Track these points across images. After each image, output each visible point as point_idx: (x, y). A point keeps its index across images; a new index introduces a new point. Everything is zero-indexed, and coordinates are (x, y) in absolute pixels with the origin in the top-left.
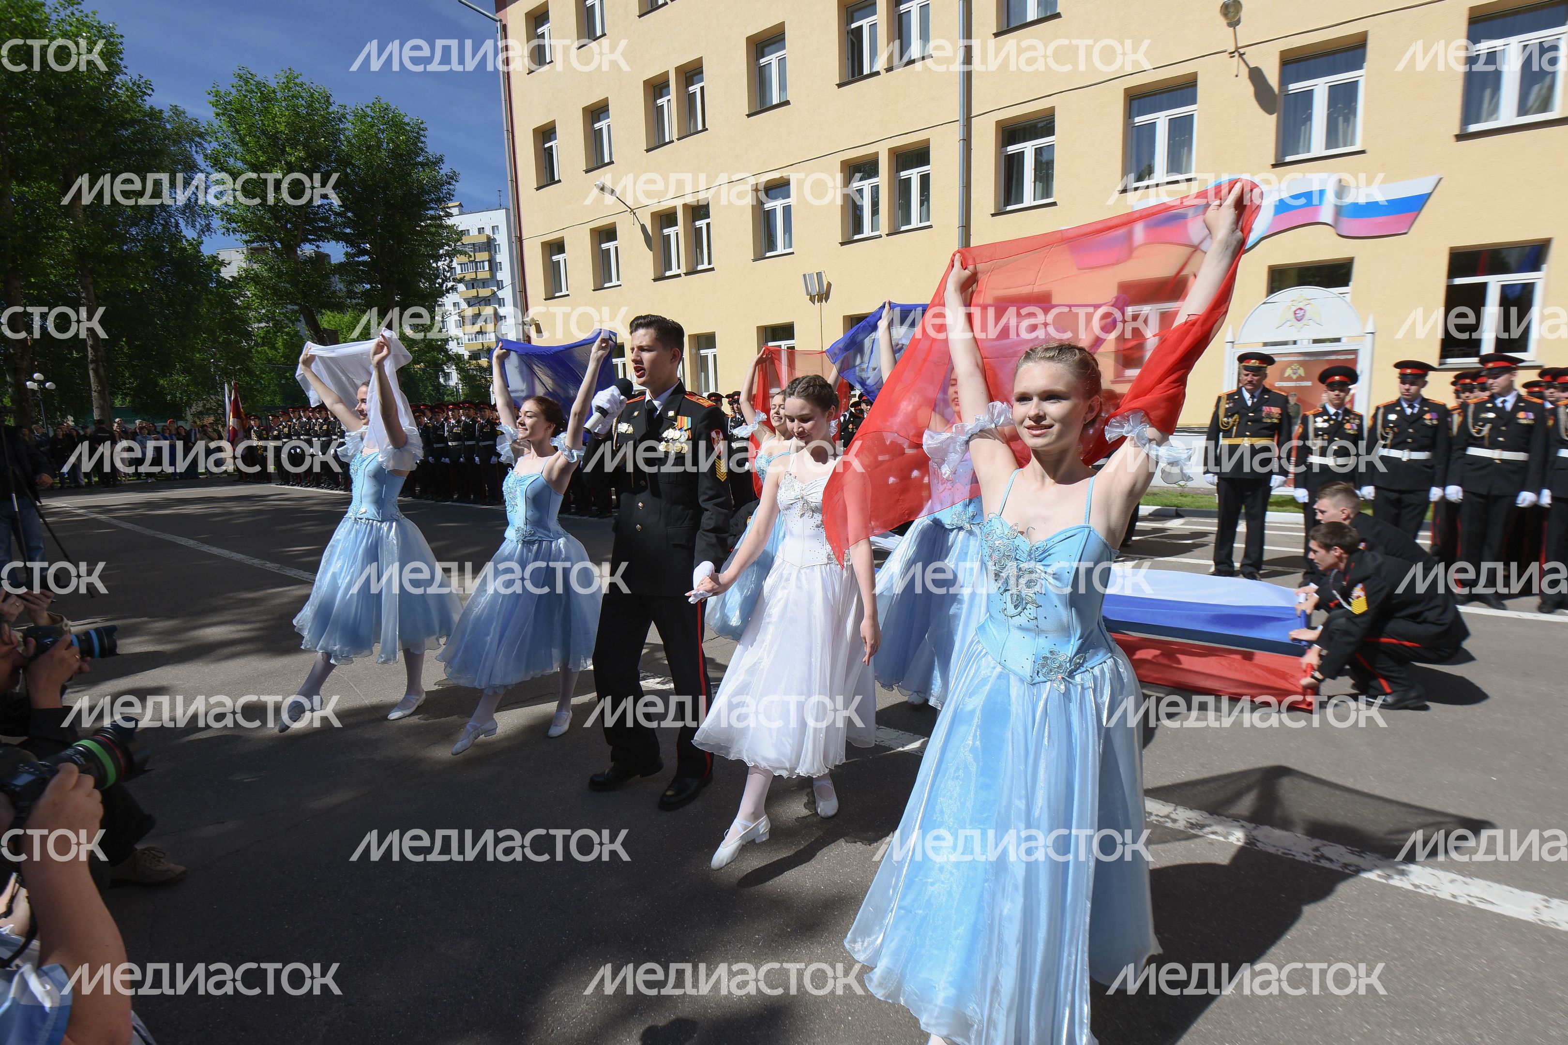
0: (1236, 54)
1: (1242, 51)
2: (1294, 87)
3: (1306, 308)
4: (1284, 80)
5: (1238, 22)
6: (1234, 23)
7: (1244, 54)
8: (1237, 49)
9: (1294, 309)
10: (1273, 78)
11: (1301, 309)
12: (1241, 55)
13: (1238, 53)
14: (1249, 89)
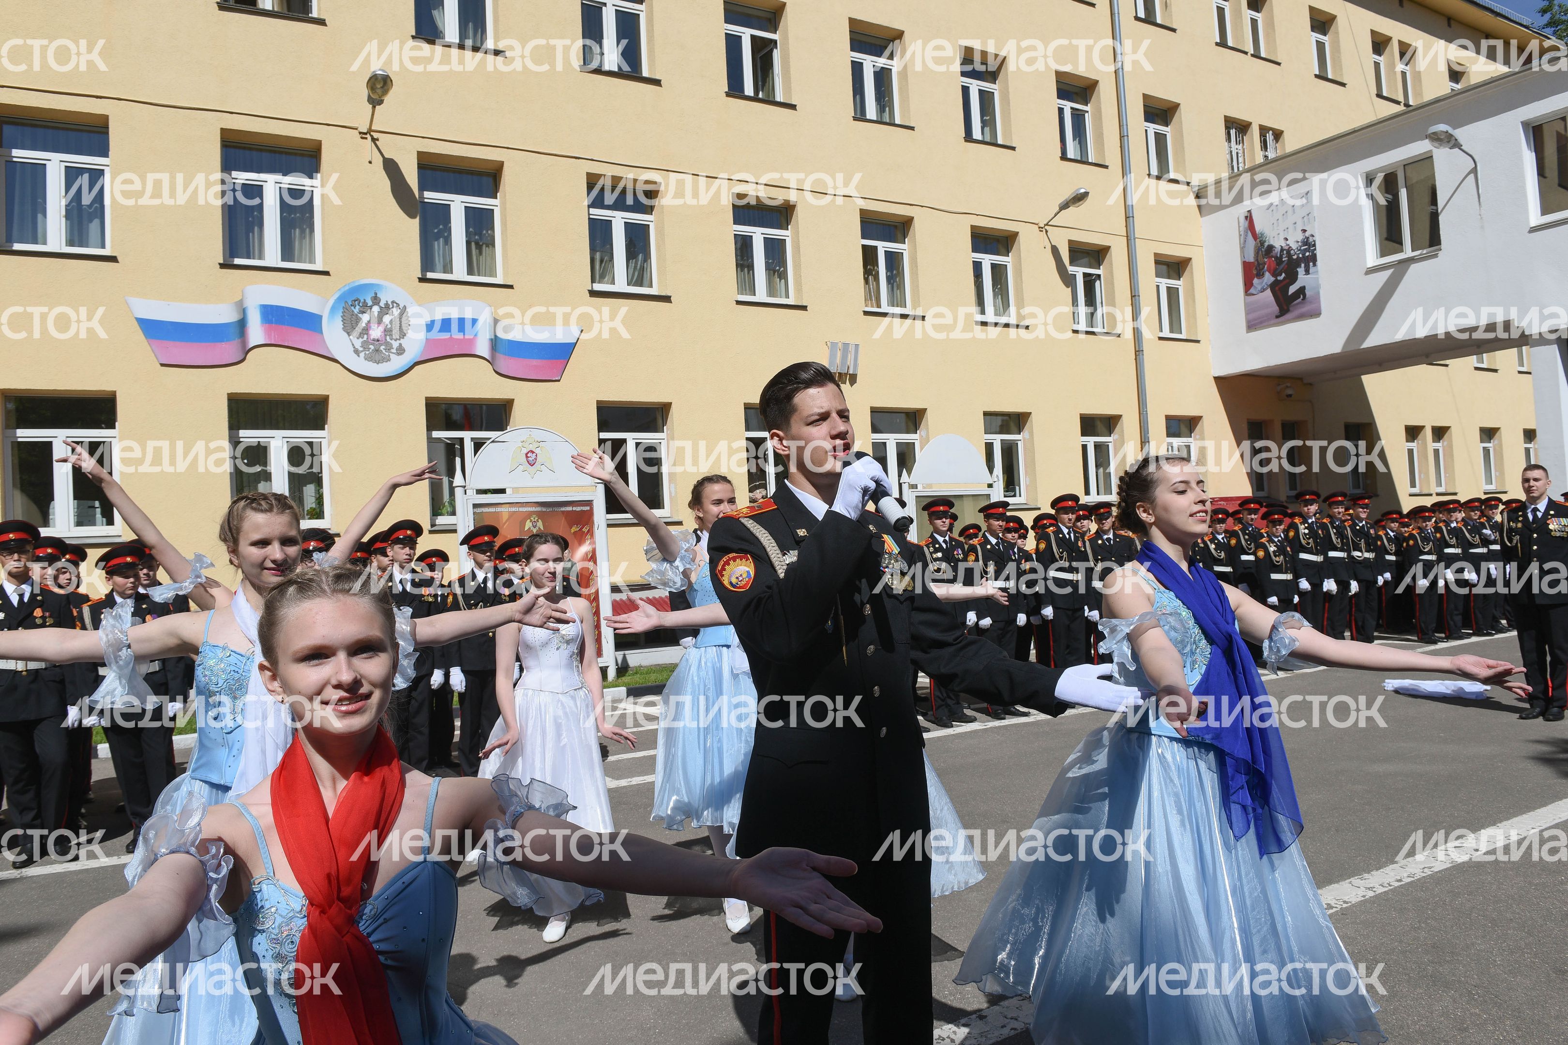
0: (368, 136)
1: (375, 135)
2: (431, 196)
3: (537, 451)
4: (423, 187)
5: (380, 102)
6: (375, 102)
7: (378, 140)
8: (370, 131)
9: (525, 451)
10: (412, 177)
11: (533, 452)
12: (374, 140)
13: (369, 134)
14: (385, 183)
